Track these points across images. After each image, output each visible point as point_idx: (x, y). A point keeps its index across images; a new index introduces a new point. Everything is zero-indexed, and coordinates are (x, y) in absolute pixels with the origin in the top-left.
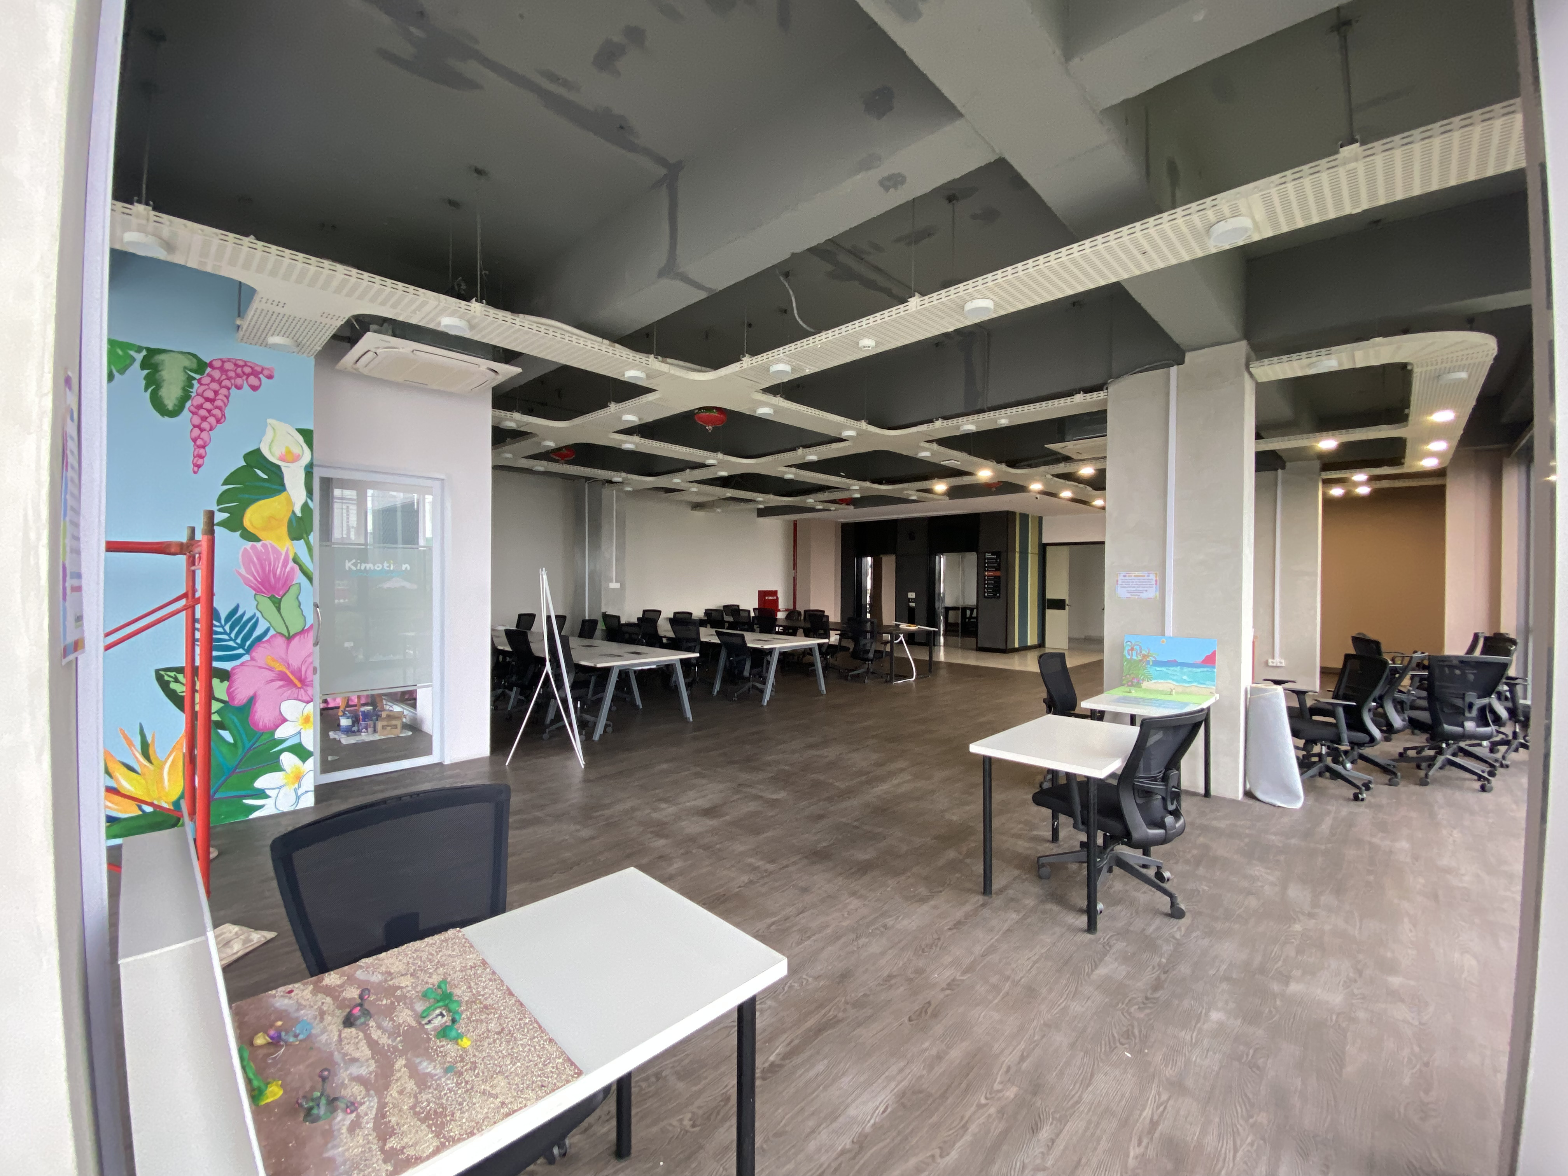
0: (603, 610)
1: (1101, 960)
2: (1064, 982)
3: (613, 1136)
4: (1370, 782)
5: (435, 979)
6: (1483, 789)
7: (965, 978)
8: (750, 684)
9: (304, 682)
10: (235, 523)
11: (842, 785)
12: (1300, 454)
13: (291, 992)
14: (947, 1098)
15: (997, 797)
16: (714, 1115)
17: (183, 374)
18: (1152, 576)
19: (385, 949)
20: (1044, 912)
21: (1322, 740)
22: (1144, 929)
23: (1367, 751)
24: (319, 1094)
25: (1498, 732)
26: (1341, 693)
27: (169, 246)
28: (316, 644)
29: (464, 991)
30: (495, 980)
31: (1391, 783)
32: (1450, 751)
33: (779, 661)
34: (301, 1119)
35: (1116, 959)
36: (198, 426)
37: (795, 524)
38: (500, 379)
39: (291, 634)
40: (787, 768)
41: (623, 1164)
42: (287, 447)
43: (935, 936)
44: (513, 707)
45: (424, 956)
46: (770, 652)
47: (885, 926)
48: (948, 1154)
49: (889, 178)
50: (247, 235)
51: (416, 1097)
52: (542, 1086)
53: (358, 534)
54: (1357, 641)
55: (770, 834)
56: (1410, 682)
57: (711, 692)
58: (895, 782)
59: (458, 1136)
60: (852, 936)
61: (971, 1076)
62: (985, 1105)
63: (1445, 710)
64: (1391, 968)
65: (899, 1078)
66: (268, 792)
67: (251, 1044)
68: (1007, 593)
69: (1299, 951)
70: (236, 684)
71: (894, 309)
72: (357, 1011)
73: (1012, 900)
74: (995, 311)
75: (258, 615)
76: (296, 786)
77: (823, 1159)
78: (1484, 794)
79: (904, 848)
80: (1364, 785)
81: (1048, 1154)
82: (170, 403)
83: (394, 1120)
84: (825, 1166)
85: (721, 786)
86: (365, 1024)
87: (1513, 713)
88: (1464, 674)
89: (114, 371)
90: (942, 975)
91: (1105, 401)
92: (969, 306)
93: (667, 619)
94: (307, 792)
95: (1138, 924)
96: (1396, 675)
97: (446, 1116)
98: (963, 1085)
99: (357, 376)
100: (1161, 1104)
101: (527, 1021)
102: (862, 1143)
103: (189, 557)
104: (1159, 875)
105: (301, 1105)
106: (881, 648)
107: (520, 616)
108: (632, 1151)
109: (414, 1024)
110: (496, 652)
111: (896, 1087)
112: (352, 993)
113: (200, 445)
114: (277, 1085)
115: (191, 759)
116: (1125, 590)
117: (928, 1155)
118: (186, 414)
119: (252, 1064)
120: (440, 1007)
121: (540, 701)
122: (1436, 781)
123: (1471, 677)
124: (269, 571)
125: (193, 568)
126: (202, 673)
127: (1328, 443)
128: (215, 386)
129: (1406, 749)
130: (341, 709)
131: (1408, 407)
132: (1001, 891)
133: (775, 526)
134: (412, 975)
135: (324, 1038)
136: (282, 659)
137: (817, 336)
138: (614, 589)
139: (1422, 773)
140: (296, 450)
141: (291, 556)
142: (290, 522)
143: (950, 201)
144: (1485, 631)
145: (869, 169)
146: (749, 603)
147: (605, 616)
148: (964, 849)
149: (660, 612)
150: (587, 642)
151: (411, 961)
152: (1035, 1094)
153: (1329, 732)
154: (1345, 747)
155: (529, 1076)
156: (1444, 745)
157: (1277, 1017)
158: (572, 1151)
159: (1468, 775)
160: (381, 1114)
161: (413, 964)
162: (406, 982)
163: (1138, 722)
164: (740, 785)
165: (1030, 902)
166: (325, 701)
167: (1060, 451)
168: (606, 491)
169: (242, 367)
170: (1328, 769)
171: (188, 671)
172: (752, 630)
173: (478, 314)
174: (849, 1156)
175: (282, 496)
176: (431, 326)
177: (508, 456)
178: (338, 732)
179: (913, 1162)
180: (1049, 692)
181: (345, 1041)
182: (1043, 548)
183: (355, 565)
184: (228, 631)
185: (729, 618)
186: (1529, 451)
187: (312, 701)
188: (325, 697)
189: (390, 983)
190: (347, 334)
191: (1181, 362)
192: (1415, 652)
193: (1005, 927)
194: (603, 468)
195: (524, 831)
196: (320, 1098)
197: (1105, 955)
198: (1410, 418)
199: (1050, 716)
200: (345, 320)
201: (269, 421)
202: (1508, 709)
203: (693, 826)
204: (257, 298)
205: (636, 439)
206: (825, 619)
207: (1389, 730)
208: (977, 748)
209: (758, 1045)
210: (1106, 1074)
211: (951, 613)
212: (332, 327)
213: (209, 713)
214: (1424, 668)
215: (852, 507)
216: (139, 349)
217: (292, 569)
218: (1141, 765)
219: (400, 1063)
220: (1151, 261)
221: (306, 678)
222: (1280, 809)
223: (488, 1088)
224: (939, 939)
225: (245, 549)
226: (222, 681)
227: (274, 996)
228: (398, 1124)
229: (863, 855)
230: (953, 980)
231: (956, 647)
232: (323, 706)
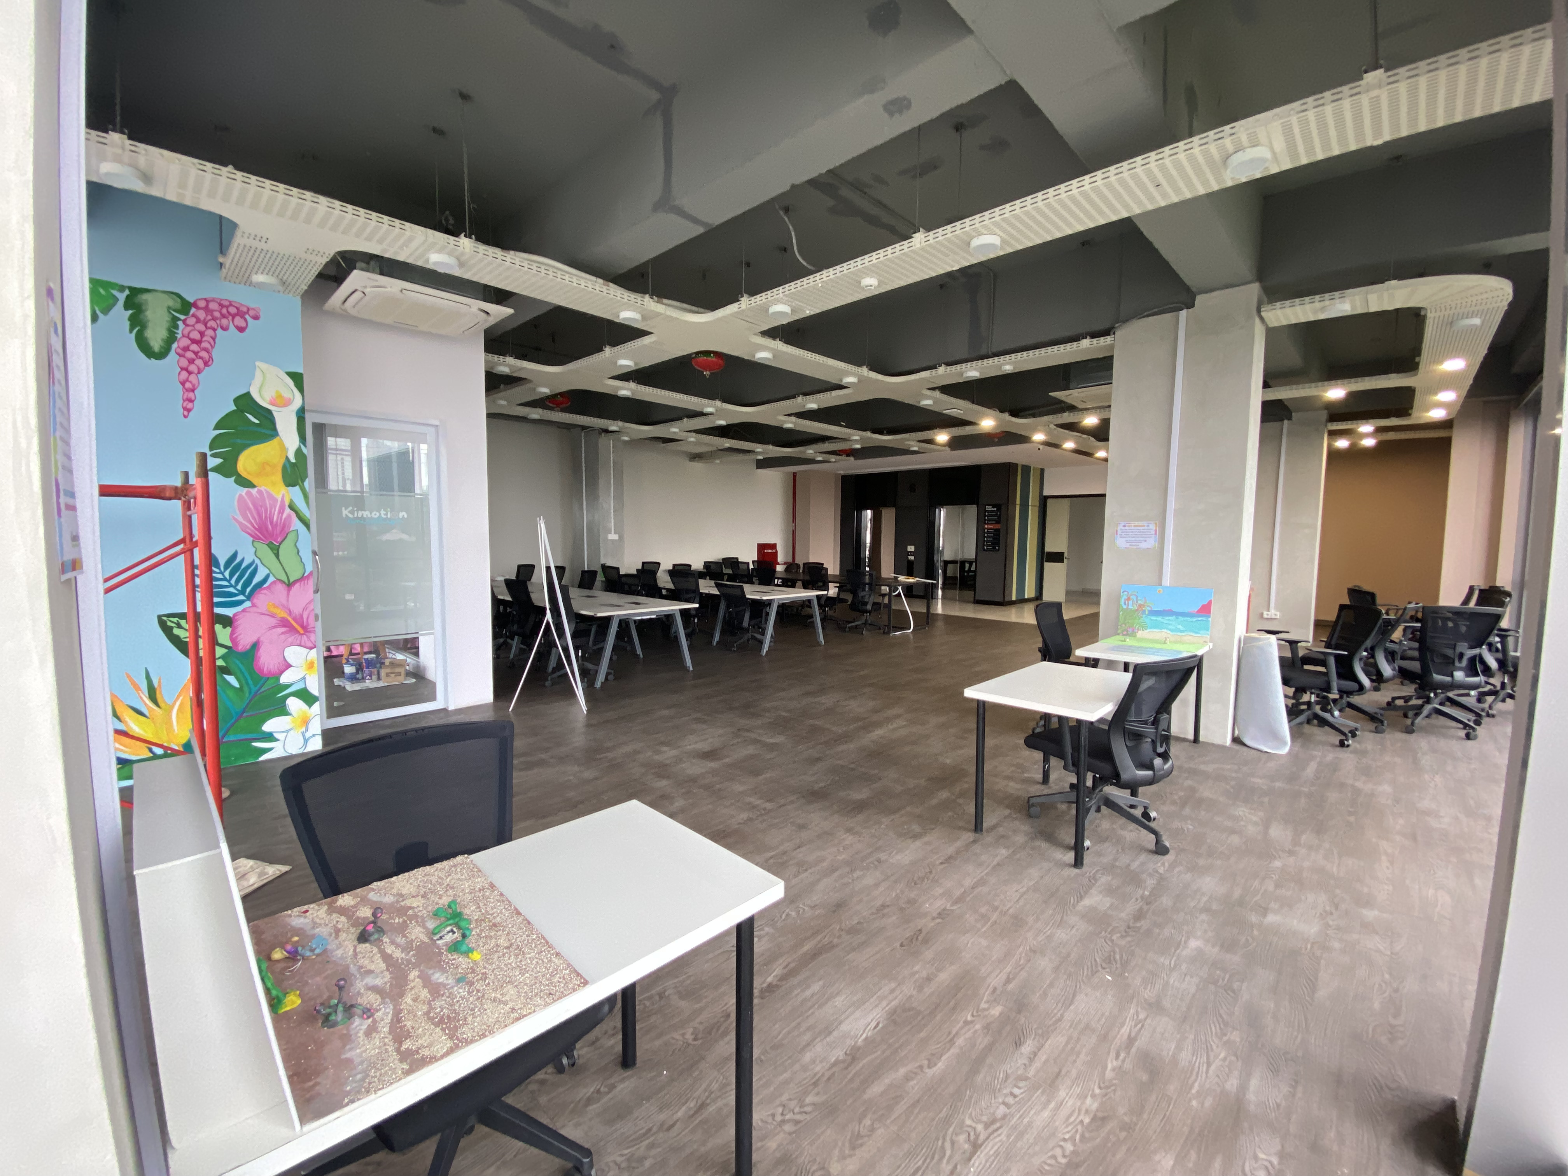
0: (602, 562)
1: (1086, 892)
2: (1051, 912)
3: (619, 1048)
4: (1356, 729)
5: (445, 901)
6: (1468, 737)
7: (954, 908)
8: (750, 635)
9: (307, 629)
10: (228, 469)
11: (839, 730)
12: (1306, 404)
13: (307, 911)
14: (935, 1016)
15: (990, 742)
16: (714, 1030)
17: (167, 314)
18: (1152, 527)
19: (397, 874)
20: (1033, 849)
21: (1312, 688)
22: (1129, 865)
23: (1356, 700)
24: (336, 1001)
25: (1487, 683)
26: (1333, 642)
27: (147, 178)
28: (316, 591)
29: (473, 911)
30: (503, 901)
31: (1377, 731)
32: (1437, 700)
33: (778, 612)
34: (320, 1024)
35: (1101, 892)
36: (186, 369)
37: (795, 475)
38: (491, 321)
39: (291, 581)
40: (784, 714)
41: (629, 1073)
42: (277, 392)
43: (928, 870)
44: (515, 656)
45: (434, 879)
46: (769, 603)
47: (879, 861)
48: (935, 1065)
49: (893, 102)
50: (226, 165)
51: (429, 1004)
52: (550, 994)
53: (353, 483)
54: (1354, 592)
55: (768, 775)
56: (1402, 633)
57: (710, 643)
58: (890, 727)
59: (471, 1038)
60: (848, 869)
61: (959, 995)
62: (972, 1022)
63: (1436, 660)
64: (1367, 902)
65: (891, 997)
66: (276, 735)
67: (269, 958)
68: (1006, 546)
69: (1278, 886)
70: (239, 630)
71: (897, 245)
72: (370, 928)
73: (1003, 837)
74: (1002, 248)
75: (257, 561)
76: (304, 729)
77: (818, 1068)
78: (1470, 742)
79: (899, 788)
80: (1350, 732)
81: (1030, 1066)
82: (156, 345)
83: (409, 1024)
84: (819, 1075)
85: (721, 731)
86: (379, 940)
87: (1502, 664)
88: (1456, 625)
89: (98, 312)
90: (933, 904)
91: (1111, 347)
92: (975, 242)
93: (665, 571)
94: (314, 735)
95: (1124, 860)
96: (1390, 626)
97: (459, 1020)
98: (952, 1003)
99: (344, 317)
100: (1140, 1022)
101: (534, 937)
102: (854, 1055)
103: (185, 502)
104: (1146, 815)
105: (319, 1012)
106: (880, 600)
107: (519, 567)
108: (638, 1061)
109: (426, 940)
110: (496, 602)
111: (888, 1005)
112: (366, 912)
113: (189, 390)
114: (295, 995)
115: (198, 703)
116: (1123, 539)
117: (917, 1065)
118: (172, 356)
119: (269, 974)
120: (450, 925)
121: (541, 650)
122: (1423, 729)
123: (1463, 629)
124: (266, 517)
125: (189, 513)
126: (204, 618)
127: (1336, 393)
128: (201, 327)
129: (1394, 699)
130: (345, 657)
131: (1419, 354)
132: (993, 828)
133: (775, 477)
134: (423, 897)
135: (339, 953)
136: (283, 606)
137: (818, 274)
138: (612, 541)
139: (1409, 722)
140: (287, 395)
141: (287, 503)
142: (284, 468)
143: (957, 130)
144: (1480, 583)
145: (872, 91)
146: (749, 556)
147: (604, 567)
148: (958, 790)
149: (659, 564)
150: (586, 592)
151: (421, 884)
152: (1019, 1012)
153: (1320, 681)
154: (1334, 695)
155: (537, 985)
156: (1432, 695)
157: (1254, 944)
158: (580, 1062)
159: (1454, 724)
160: (397, 1019)
161: (424, 887)
162: (416, 903)
163: (1131, 668)
164: (739, 730)
165: (1020, 839)
166: (328, 649)
167: (1064, 399)
168: (603, 440)
169: (227, 307)
170: (1316, 716)
171: (191, 617)
172: (751, 582)
173: (467, 250)
174: (842, 1065)
175: (274, 442)
176: (419, 263)
177: (503, 404)
178: (342, 679)
179: (902, 1071)
180: (1044, 641)
181: (360, 956)
182: (1044, 501)
183: (352, 512)
184: (228, 577)
185: (728, 571)
186: (1536, 404)
187: (315, 647)
188: (328, 644)
189: (402, 904)
190: (332, 272)
191: (1190, 305)
192: (1410, 603)
193: (995, 863)
194: (600, 416)
195: (530, 772)
196: (337, 1005)
197: (1090, 888)
198: (1420, 367)
199: (1046, 664)
200: (330, 257)
201: (257, 363)
202: (1497, 660)
203: (695, 768)
204: (238, 233)
205: (632, 385)
206: (823, 572)
207: (1378, 678)
208: (971, 693)
209: (756, 968)
210: (1086, 995)
211: (950, 566)
212: (317, 266)
213: (213, 659)
214: (1417, 620)
215: (852, 459)
216: (122, 289)
217: (289, 516)
218: (1133, 707)
219: (414, 974)
220: (1164, 195)
221: (308, 624)
222: (1266, 755)
223: (498, 996)
224: (931, 872)
225: (241, 496)
226: (224, 627)
227: (290, 916)
228: (413, 1028)
229: (860, 794)
230: (944, 910)
231: (954, 600)
232: (326, 654)
